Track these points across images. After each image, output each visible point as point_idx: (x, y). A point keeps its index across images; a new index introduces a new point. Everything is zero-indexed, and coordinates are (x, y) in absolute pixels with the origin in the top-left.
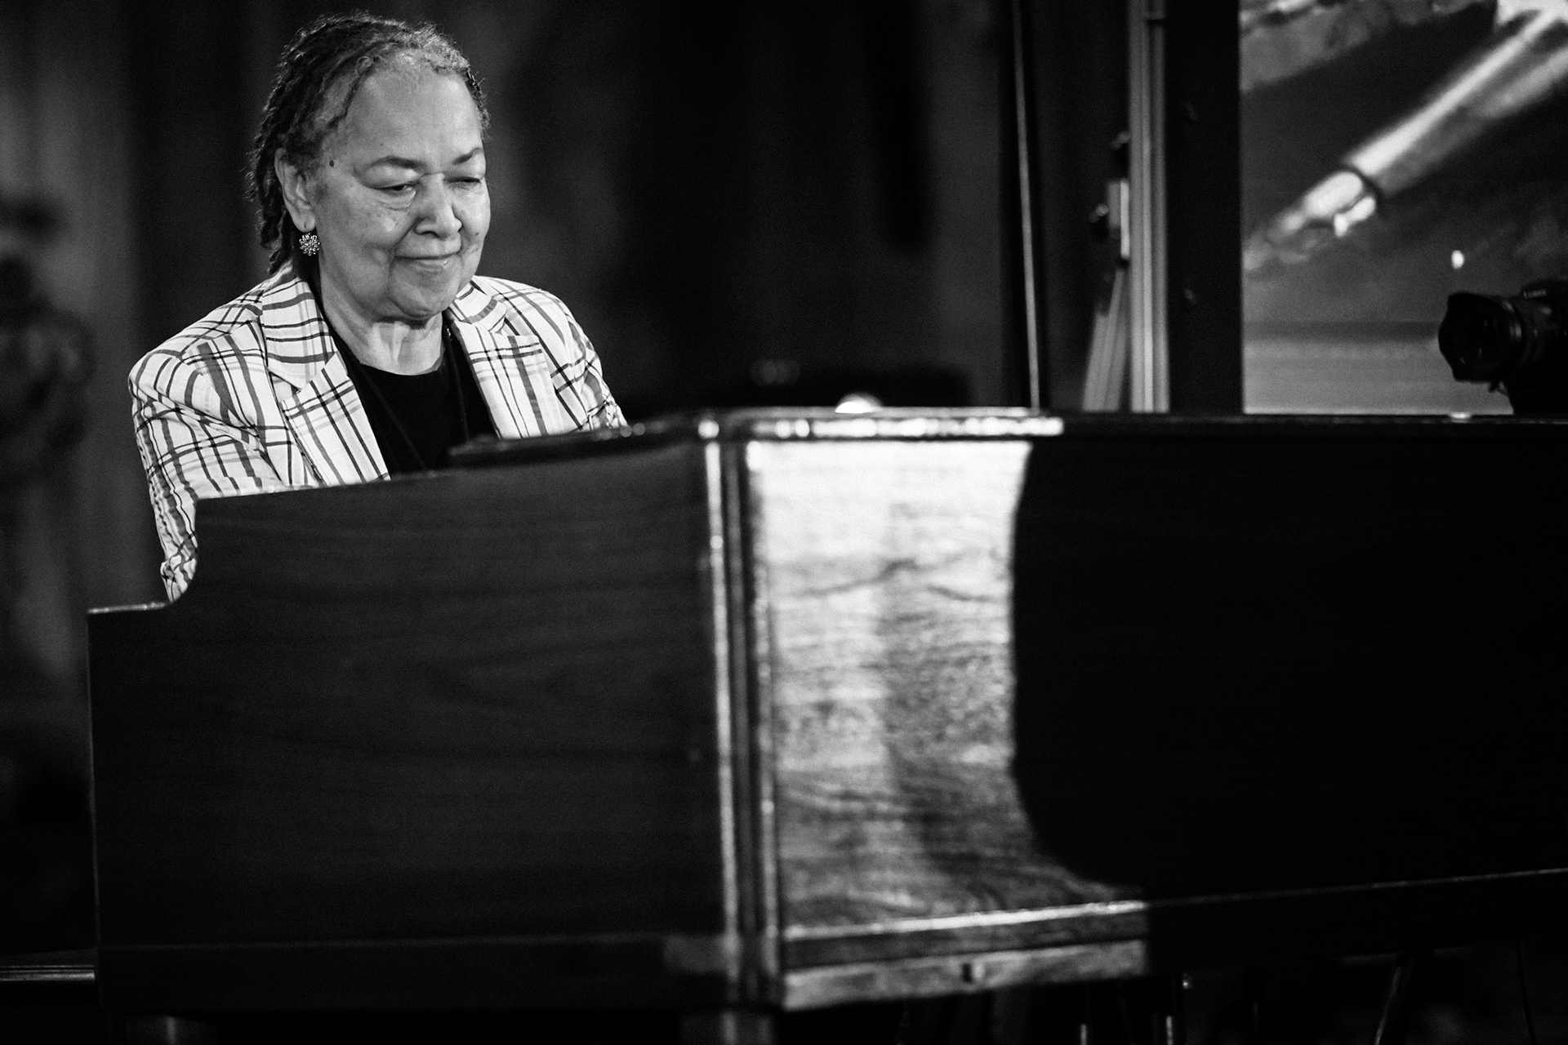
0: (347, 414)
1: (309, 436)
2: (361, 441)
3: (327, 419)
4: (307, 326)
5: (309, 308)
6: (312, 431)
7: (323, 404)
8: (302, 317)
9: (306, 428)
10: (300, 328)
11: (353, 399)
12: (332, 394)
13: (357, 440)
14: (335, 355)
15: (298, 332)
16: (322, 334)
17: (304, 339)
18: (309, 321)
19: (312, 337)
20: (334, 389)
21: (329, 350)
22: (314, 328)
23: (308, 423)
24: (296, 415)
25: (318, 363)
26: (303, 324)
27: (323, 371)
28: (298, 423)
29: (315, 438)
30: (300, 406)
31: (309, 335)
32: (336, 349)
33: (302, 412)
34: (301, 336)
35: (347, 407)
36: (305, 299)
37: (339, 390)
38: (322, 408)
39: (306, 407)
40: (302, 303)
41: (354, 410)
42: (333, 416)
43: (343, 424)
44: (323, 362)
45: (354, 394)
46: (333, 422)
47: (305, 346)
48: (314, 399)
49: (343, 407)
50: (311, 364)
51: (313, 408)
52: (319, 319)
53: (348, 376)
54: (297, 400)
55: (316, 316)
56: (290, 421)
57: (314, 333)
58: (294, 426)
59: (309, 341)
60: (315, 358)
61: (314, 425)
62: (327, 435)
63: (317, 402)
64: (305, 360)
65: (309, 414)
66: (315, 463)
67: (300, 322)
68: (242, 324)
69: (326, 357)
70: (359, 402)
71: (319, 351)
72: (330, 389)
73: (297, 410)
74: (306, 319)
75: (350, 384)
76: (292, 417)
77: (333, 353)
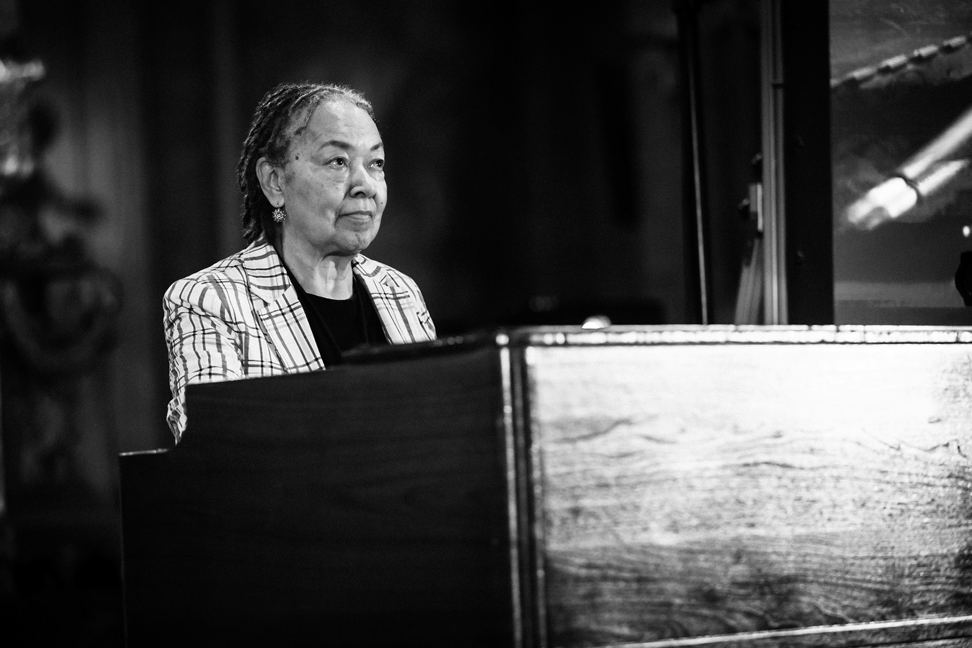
0: (297, 321)
1: (274, 332)
2: (305, 337)
3: (285, 323)
4: (273, 269)
5: (274, 260)
6: (276, 329)
7: (283, 314)
8: (269, 265)
9: (272, 326)
10: (268, 271)
11: (301, 312)
12: (288, 309)
13: (303, 337)
14: (291, 286)
15: (267, 273)
16: (283, 274)
17: (271, 277)
18: (274, 267)
19: (276, 276)
20: (289, 306)
21: (287, 283)
22: (278, 270)
23: (274, 324)
24: (267, 319)
25: (280, 290)
26: (270, 269)
27: (283, 295)
28: (268, 324)
29: (278, 333)
30: (269, 313)
31: (274, 274)
32: (291, 283)
33: (271, 317)
34: (269, 275)
35: (297, 317)
36: (272, 254)
37: (293, 307)
38: (282, 316)
39: (273, 314)
40: (270, 256)
41: (301, 319)
42: (289, 322)
43: (294, 326)
44: (283, 290)
45: (301, 310)
46: (288, 325)
47: (272, 281)
48: (278, 310)
49: (295, 317)
50: (276, 291)
51: (277, 316)
52: (281, 266)
53: (298, 299)
54: (268, 310)
55: (279, 264)
56: (263, 321)
57: (277, 274)
58: (265, 325)
59: (274, 278)
60: (278, 288)
61: (277, 326)
62: (285, 332)
63: (280, 312)
64: (272, 288)
65: (274, 319)
66: (277, 348)
67: (268, 267)
68: (232, 267)
69: (285, 287)
70: (304, 315)
71: (281, 283)
72: (287, 306)
73: (267, 316)
74: (272, 266)
75: (299, 304)
76: (264, 319)
77: (290, 285)
